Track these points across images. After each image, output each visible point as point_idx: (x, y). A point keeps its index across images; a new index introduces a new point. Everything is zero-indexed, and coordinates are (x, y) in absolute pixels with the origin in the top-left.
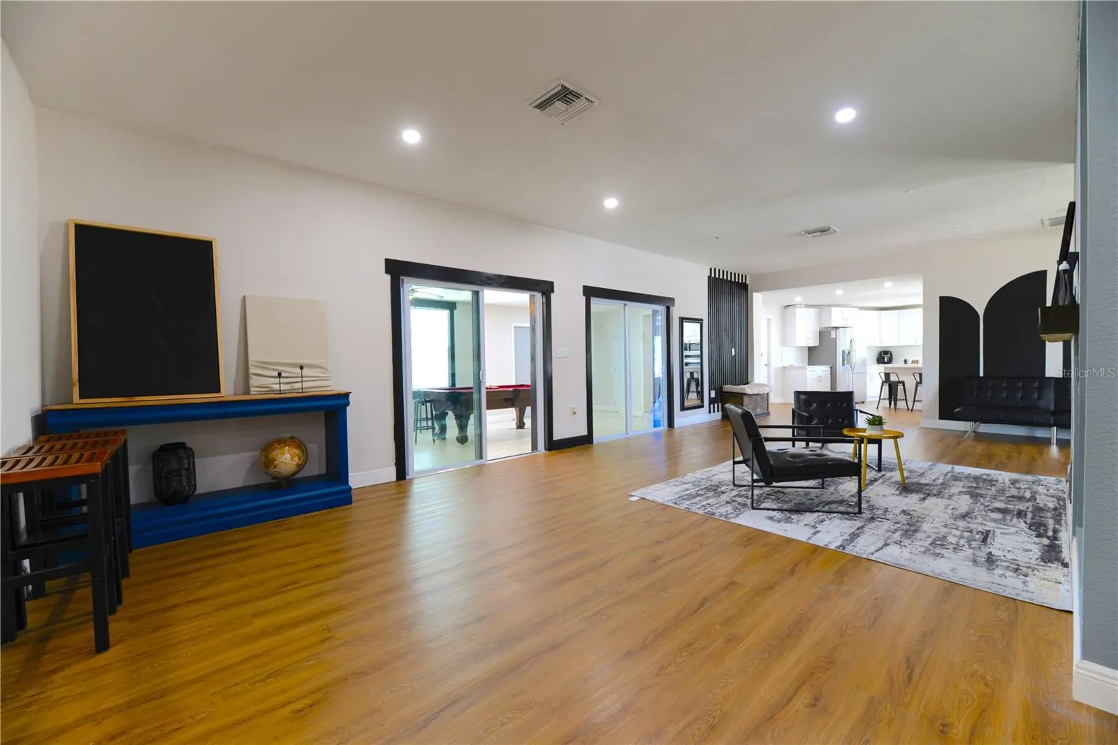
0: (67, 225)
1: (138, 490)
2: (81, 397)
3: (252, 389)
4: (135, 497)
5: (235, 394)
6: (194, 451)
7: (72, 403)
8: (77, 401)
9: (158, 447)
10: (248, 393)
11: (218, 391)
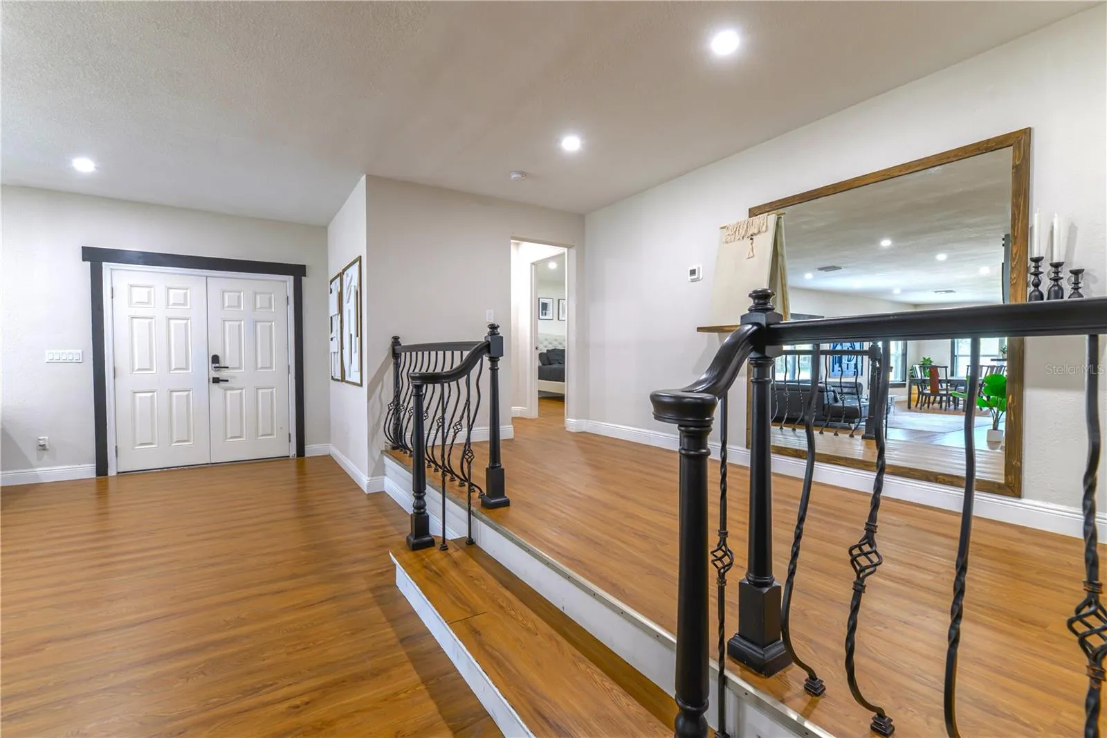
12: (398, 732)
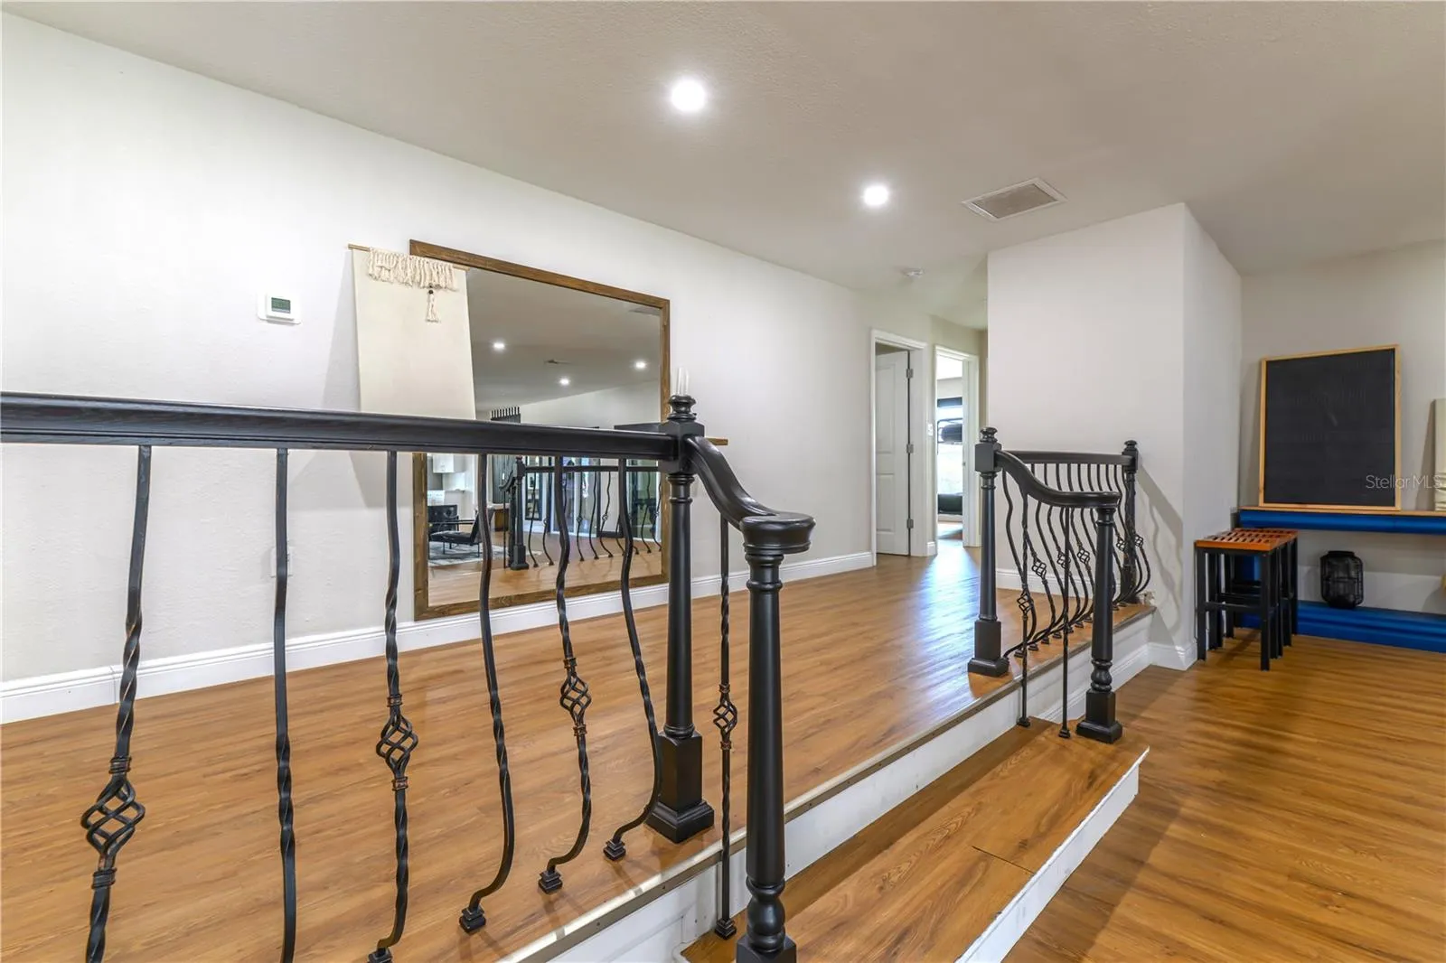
0: (1260, 364)
1: (1307, 588)
2: (1265, 501)
3: (1438, 505)
4: (1302, 595)
5: (1417, 509)
6: (1363, 561)
7: (1257, 506)
8: (1262, 505)
9: (1327, 553)
10: (1433, 509)
11: (1393, 505)
12: (1168, 954)
